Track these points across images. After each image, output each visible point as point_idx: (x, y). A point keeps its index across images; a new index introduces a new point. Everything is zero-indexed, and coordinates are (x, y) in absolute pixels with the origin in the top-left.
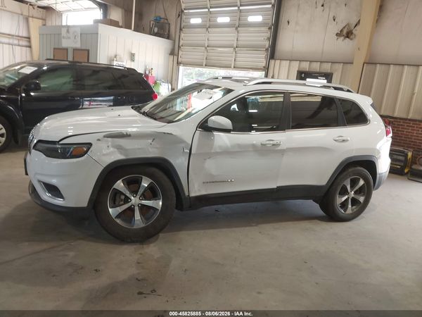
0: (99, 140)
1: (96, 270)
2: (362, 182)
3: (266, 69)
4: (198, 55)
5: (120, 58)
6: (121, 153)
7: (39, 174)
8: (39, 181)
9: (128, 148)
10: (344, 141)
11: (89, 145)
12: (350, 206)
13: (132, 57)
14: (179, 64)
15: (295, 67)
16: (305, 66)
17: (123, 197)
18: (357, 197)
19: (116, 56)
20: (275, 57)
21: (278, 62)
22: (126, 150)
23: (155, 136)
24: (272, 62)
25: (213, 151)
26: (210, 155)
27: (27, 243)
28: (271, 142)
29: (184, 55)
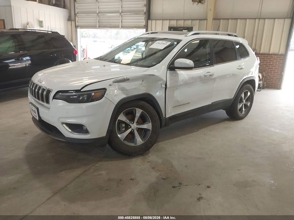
0: (110, 85)
1: (131, 179)
2: (249, 94)
3: (146, 27)
4: (92, 19)
5: (32, 25)
6: (124, 93)
7: (62, 118)
8: (63, 123)
9: (128, 88)
10: (241, 68)
11: (105, 89)
12: (244, 109)
13: (41, 23)
14: (76, 27)
15: (167, 24)
16: (174, 23)
17: (124, 125)
18: (246, 103)
19: (28, 24)
20: (151, 18)
21: (154, 22)
22: (127, 90)
23: (144, 78)
24: (150, 22)
25: (179, 84)
26: (176, 87)
27: (63, 172)
28: (208, 74)
29: (80, 20)
